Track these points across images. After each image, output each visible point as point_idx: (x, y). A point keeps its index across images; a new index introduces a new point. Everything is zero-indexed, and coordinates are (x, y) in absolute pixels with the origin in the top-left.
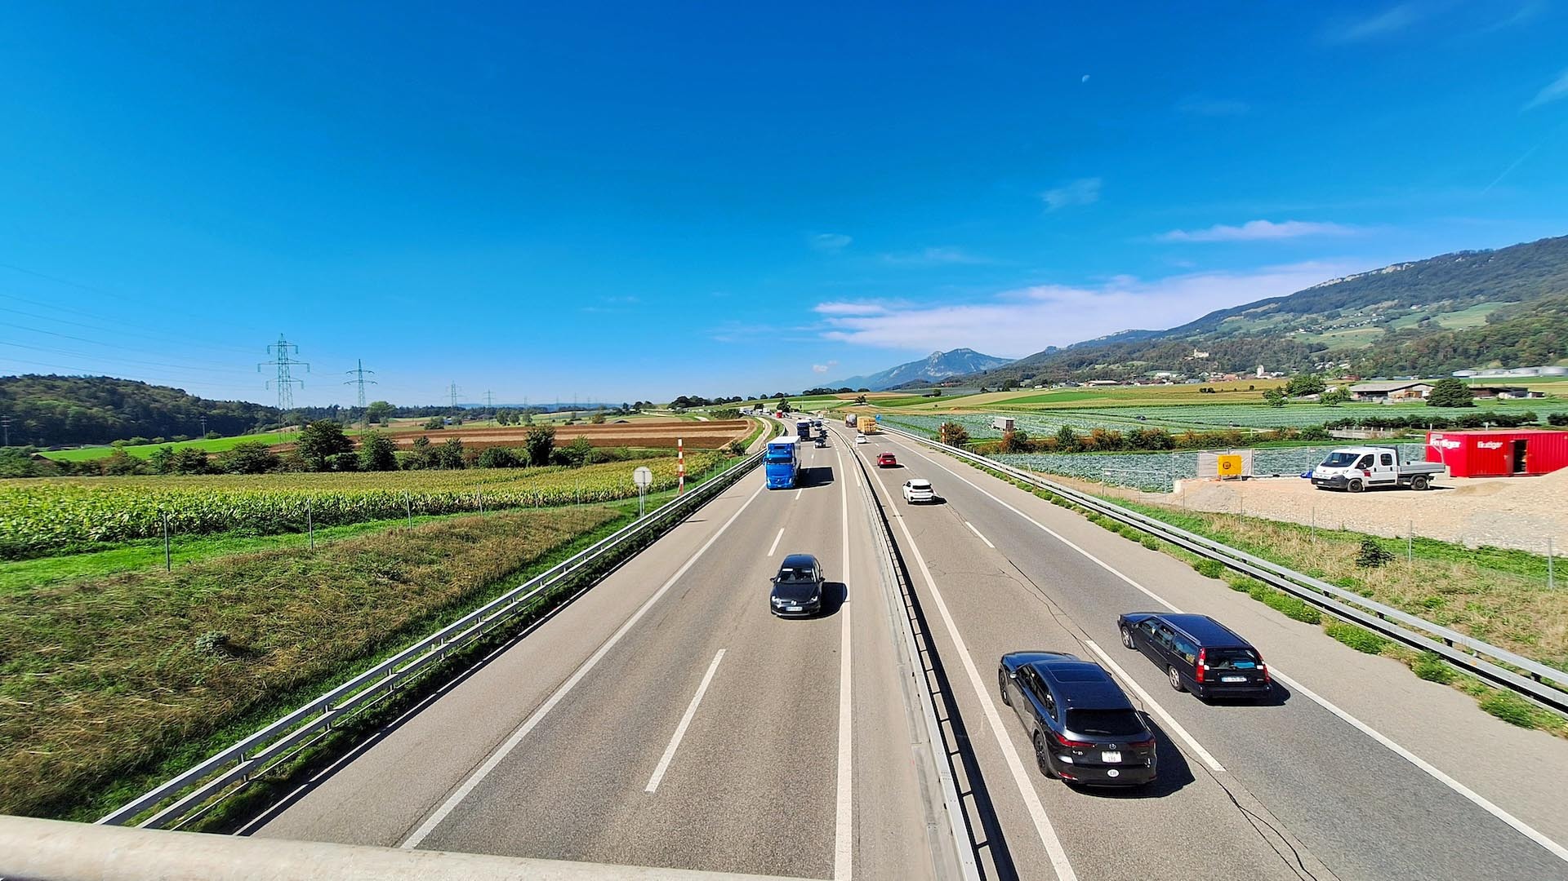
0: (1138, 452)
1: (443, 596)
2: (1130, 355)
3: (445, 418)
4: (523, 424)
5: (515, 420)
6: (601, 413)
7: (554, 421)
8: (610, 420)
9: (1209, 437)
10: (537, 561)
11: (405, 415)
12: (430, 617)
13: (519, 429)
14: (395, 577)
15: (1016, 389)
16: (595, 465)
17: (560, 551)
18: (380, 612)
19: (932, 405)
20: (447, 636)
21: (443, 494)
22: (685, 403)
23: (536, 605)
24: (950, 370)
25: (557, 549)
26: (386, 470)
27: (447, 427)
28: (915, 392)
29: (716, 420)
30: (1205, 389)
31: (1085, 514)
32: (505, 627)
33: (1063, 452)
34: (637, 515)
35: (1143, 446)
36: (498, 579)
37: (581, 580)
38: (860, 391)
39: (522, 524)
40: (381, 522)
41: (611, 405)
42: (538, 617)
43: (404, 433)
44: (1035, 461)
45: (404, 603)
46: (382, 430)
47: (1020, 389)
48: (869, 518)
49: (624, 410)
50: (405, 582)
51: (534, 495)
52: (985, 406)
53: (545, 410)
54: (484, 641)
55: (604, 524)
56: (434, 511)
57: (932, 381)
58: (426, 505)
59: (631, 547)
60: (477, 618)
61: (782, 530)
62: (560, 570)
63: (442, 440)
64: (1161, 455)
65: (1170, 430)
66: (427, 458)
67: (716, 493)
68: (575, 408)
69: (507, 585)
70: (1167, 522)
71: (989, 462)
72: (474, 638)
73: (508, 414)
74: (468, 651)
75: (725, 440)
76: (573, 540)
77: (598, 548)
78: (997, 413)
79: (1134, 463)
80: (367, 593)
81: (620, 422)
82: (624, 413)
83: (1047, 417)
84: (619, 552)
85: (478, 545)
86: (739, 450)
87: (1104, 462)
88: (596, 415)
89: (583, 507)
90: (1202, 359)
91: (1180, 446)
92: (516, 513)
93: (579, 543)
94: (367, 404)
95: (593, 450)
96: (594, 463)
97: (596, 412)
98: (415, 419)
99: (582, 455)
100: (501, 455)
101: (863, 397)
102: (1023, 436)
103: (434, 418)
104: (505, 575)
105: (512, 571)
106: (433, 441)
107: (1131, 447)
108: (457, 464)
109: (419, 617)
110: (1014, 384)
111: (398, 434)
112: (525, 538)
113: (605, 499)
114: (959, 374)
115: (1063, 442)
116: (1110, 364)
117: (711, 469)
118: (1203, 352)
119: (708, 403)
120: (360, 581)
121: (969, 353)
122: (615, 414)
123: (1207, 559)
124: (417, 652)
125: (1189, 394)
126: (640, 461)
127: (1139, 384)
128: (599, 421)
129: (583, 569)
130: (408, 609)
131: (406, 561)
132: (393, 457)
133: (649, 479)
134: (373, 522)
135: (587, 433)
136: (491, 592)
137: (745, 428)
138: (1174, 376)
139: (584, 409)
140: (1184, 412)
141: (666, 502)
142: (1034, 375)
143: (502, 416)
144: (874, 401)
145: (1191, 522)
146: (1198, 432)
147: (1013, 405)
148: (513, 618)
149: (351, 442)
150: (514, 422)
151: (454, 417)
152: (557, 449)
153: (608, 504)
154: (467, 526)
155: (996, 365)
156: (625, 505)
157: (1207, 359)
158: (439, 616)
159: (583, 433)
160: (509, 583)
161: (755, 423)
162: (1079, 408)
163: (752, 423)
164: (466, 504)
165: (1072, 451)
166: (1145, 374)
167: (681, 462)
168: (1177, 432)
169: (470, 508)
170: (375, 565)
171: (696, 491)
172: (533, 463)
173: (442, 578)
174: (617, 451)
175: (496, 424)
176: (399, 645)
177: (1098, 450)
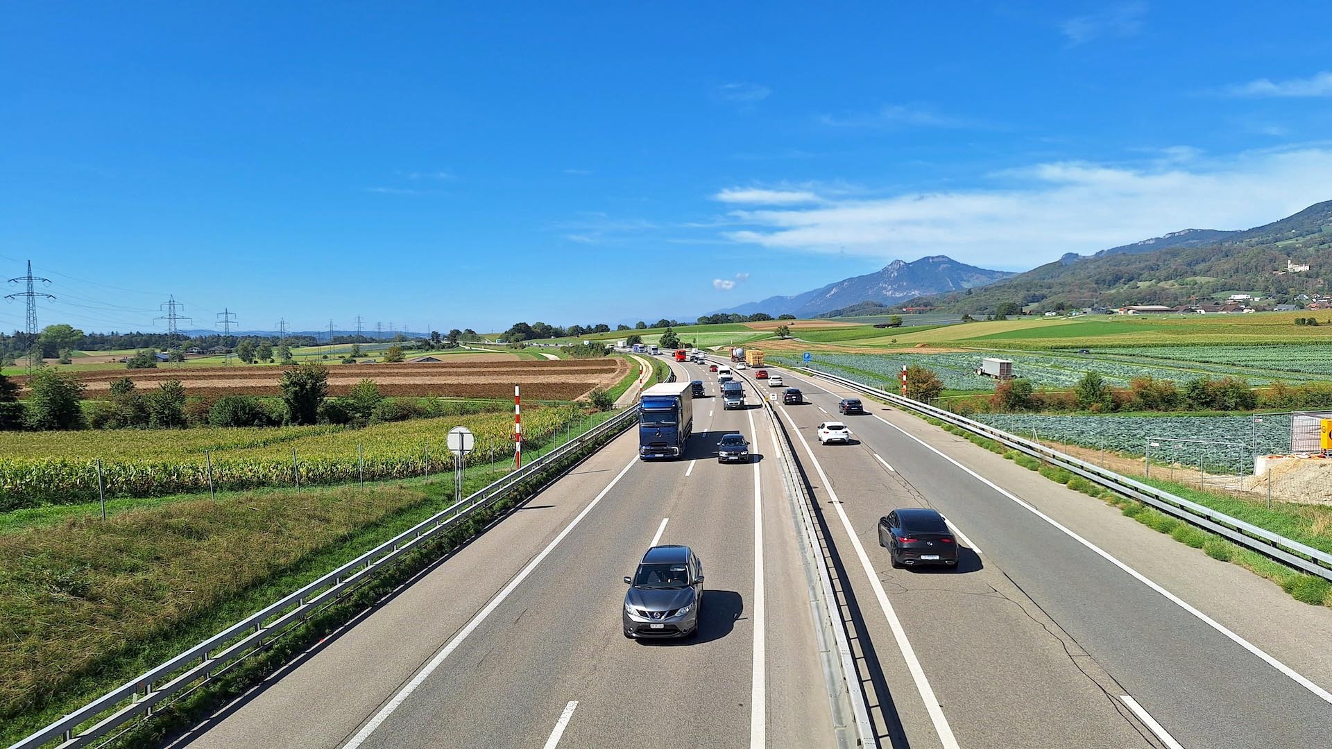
0: (1200, 413)
1: (150, 620)
2: (1191, 266)
3: (158, 351)
4: (278, 361)
5: (267, 355)
6: (398, 346)
7: (325, 357)
8: (411, 357)
9: (1307, 391)
10: (296, 568)
11: (97, 346)
12: (131, 652)
13: (271, 368)
14: (79, 591)
15: (1015, 317)
16: (387, 424)
17: (331, 553)
18: (55, 645)
19: (887, 340)
20: (157, 680)
21: (153, 466)
22: (523, 333)
23: (293, 634)
24: (915, 289)
25: (327, 550)
26: (67, 430)
27: (160, 365)
28: (863, 321)
29: (570, 358)
30: (1304, 320)
31: (1120, 505)
32: (245, 667)
33: (1086, 411)
34: (450, 498)
35: (1208, 404)
36: (235, 594)
37: (363, 596)
38: (784, 318)
39: (275, 512)
40: (57, 507)
41: (413, 334)
42: (296, 652)
43: (95, 374)
44: (1043, 425)
45: (92, 630)
46: (63, 368)
47: (1023, 317)
48: (792, 504)
49: (432, 343)
50: (93, 599)
51: (292, 469)
52: (968, 342)
53: (311, 340)
54: (212, 689)
55: (400, 512)
56: (140, 490)
57: (889, 304)
58: (128, 482)
59: (440, 547)
60: (202, 654)
61: (665, 521)
62: (332, 581)
63: (153, 385)
64: (1236, 416)
65: (1251, 381)
66: (129, 412)
67: (569, 466)
68: (358, 339)
69: (250, 604)
70: (1244, 519)
71: (974, 425)
72: (197, 684)
73: (255, 346)
74: (188, 704)
75: (584, 387)
76: (351, 537)
77: (390, 548)
78: (987, 352)
79: (1195, 430)
80: (35, 614)
81: (428, 359)
82: (433, 347)
83: (1063, 359)
84: (421, 554)
85: (206, 544)
86: (603, 403)
87: (1148, 427)
88: (390, 349)
89: (367, 487)
90: (1299, 274)
91: (1265, 405)
92: (265, 495)
93: (360, 540)
94: (40, 328)
95: (384, 401)
96: (386, 420)
97: (391, 344)
98: (113, 353)
99: (368, 408)
100: (243, 408)
101: (786, 328)
102: (1026, 387)
103: (141, 351)
104: (246, 589)
105: (257, 583)
106: (139, 385)
107: (1191, 406)
108: (174, 420)
109: (112, 652)
110: (1012, 310)
111: (84, 374)
112: (279, 533)
113: (402, 475)
114: (930, 293)
115: (1086, 397)
116: (1160, 281)
117: (563, 429)
118: (1300, 264)
119: (558, 334)
120: (25, 597)
121: (944, 263)
122: (419, 348)
123: (1305, 575)
124: (110, 705)
125: (1279, 327)
126: (456, 419)
127: (1203, 312)
128: (396, 358)
129: (366, 579)
130: (97, 639)
131: (96, 567)
132: (78, 410)
133: (469, 444)
134: (46, 507)
135: (377, 375)
136: (223, 614)
137: (613, 371)
138: (1257, 299)
139: (372, 340)
140: (1271, 354)
141: (494, 479)
142: (1044, 297)
143: (245, 349)
144: (803, 333)
145: (1281, 519)
146: (1292, 384)
147: (1012, 341)
148: (256, 654)
149: (14, 386)
150: (264, 358)
151: (172, 350)
152: (330, 400)
153: (406, 483)
154: (189, 514)
155: (985, 281)
156: (432, 484)
157: (1307, 275)
158: (144, 649)
159: (370, 375)
160: (253, 600)
161: (628, 364)
162: (1112, 347)
163: (623, 363)
164: (188, 481)
165: (1100, 411)
166: (1214, 296)
167: (518, 420)
168: (1260, 385)
169: (195, 488)
170: (47, 572)
171: (541, 462)
172: (294, 419)
173: (150, 593)
174: (422, 403)
175: (236, 360)
176: (82, 694)
177: (1141, 409)
